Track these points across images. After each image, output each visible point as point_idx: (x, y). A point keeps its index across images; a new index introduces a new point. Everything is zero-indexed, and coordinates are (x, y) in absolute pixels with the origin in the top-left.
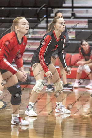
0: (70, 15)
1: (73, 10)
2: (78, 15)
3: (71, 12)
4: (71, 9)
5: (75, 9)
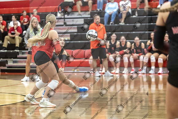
0: (63, 23)
1: (64, 20)
2: (68, 23)
3: (63, 22)
4: (63, 20)
5: (66, 20)
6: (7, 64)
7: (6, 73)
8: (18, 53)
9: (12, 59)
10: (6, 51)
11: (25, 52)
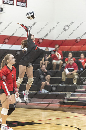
6: (66, 96)
7: (65, 105)
8: (76, 88)
9: (71, 92)
10: (65, 85)
11: (83, 87)
